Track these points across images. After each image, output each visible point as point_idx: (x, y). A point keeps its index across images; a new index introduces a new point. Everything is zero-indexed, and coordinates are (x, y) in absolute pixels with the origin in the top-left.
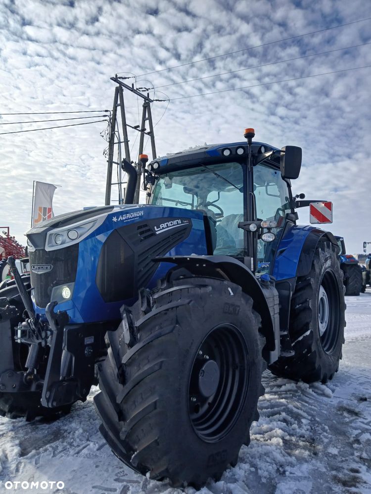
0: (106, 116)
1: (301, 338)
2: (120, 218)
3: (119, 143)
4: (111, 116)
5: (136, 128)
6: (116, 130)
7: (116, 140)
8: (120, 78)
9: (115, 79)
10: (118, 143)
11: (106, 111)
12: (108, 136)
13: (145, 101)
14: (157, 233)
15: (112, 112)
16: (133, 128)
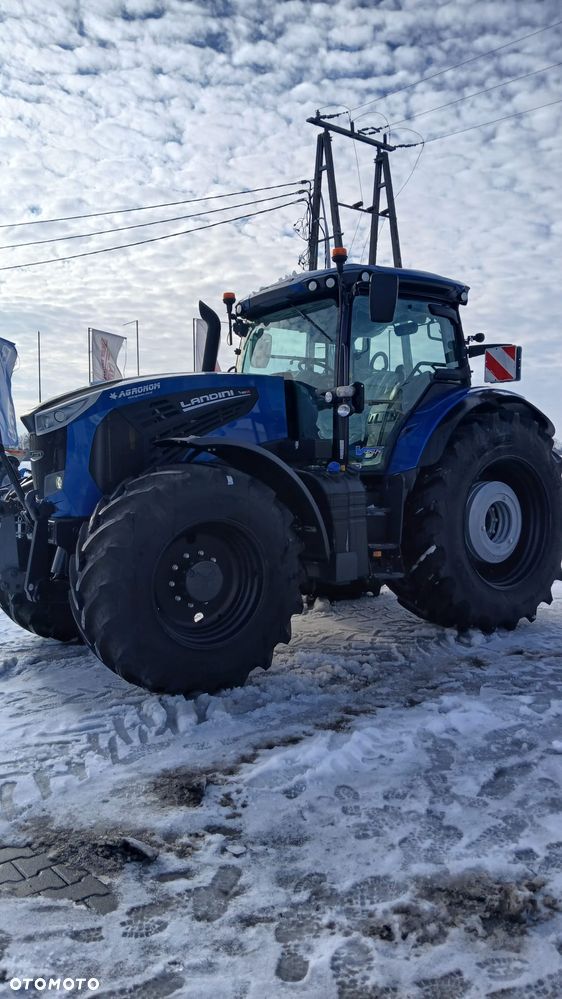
0: (304, 191)
1: (423, 558)
2: (122, 394)
3: (327, 239)
4: (312, 192)
5: (357, 206)
6: (321, 215)
7: (321, 236)
8: (324, 117)
9: (316, 121)
10: (325, 240)
11: (304, 182)
12: (307, 228)
13: (378, 151)
14: (185, 410)
15: (313, 183)
16: (351, 207)
